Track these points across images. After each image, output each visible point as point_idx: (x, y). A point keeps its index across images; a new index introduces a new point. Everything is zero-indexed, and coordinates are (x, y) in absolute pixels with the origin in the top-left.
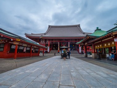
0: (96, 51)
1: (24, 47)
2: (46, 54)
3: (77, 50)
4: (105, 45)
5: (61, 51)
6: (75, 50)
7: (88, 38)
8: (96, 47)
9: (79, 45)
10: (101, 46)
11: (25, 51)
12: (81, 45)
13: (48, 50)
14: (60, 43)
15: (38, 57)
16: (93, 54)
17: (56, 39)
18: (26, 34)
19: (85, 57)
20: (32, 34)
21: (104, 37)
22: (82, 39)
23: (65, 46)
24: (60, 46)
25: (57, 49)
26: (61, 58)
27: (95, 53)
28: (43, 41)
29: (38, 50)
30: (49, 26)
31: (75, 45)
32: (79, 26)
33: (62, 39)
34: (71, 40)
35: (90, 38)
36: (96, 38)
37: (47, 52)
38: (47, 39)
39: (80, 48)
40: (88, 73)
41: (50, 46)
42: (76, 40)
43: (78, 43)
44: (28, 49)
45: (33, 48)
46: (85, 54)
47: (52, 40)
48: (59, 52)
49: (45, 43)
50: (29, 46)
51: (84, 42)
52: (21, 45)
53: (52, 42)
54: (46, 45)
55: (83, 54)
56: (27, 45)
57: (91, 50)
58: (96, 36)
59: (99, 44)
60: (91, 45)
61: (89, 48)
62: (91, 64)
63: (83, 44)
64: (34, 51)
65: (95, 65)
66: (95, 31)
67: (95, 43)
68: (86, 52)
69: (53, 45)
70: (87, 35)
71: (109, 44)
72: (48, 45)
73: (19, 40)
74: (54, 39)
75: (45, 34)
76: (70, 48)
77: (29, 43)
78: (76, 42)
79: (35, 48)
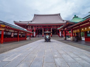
0: (74, 35)
1: (12, 32)
2: (33, 38)
3: (58, 34)
4: (83, 29)
5: (45, 35)
6: (56, 34)
7: (68, 24)
8: (74, 31)
9: (60, 30)
10: (78, 30)
11: (12, 36)
12: (61, 30)
13: (35, 35)
14: (44, 29)
15: (25, 41)
16: (71, 37)
17: (41, 26)
18: (14, 22)
19: (65, 40)
20: (20, 22)
21: (82, 23)
22: (62, 25)
23: (48, 31)
24: (44, 31)
25: (42, 34)
26: (45, 41)
27: (73, 36)
28: (30, 27)
29: (25, 35)
30: (35, 15)
31: (56, 30)
32: (59, 14)
33: (46, 26)
34: (53, 26)
35: (69, 23)
36: (74, 24)
37: (33, 37)
38: (33, 26)
39: (60, 33)
40: (72, 58)
41: (36, 31)
42: (57, 26)
43: (59, 28)
44: (16, 34)
45: (20, 33)
46: (64, 37)
47: (38, 26)
48: (43, 36)
49: (32, 29)
50: (16, 32)
51: (64, 28)
52: (8, 30)
53: (38, 28)
54: (33, 31)
55: (63, 37)
56: (14, 31)
57: (69, 34)
58: (75, 22)
59: (77, 29)
60: (70, 30)
61: (67, 33)
62: (72, 46)
63: (63, 29)
64: (21, 36)
65: (75, 48)
66: (73, 18)
67: (73, 28)
68: (65, 36)
69: (38, 30)
70: (67, 22)
71: (86, 29)
72: (34, 31)
73: (4, 26)
74: (39, 26)
75: (31, 22)
76: (52, 32)
77: (16, 29)
78: (57, 28)
79: (22, 34)
